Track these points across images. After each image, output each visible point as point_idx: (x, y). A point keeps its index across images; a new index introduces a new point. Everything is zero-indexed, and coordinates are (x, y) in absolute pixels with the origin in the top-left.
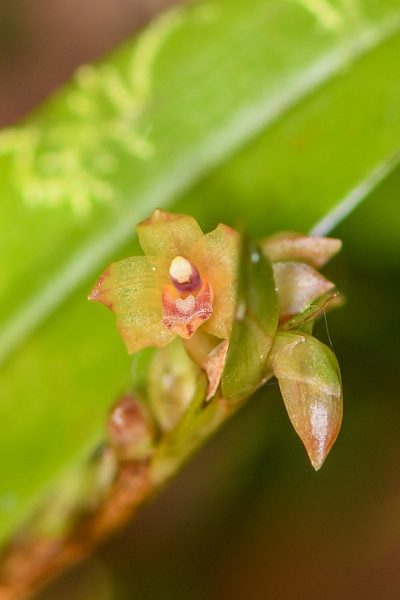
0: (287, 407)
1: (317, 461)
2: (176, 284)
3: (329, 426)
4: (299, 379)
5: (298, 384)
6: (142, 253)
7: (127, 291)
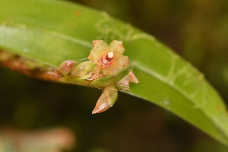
0: (100, 98)
1: (94, 112)
2: (107, 56)
3: (103, 109)
4: (108, 96)
5: (106, 96)
6: (108, 45)
7: (99, 47)
